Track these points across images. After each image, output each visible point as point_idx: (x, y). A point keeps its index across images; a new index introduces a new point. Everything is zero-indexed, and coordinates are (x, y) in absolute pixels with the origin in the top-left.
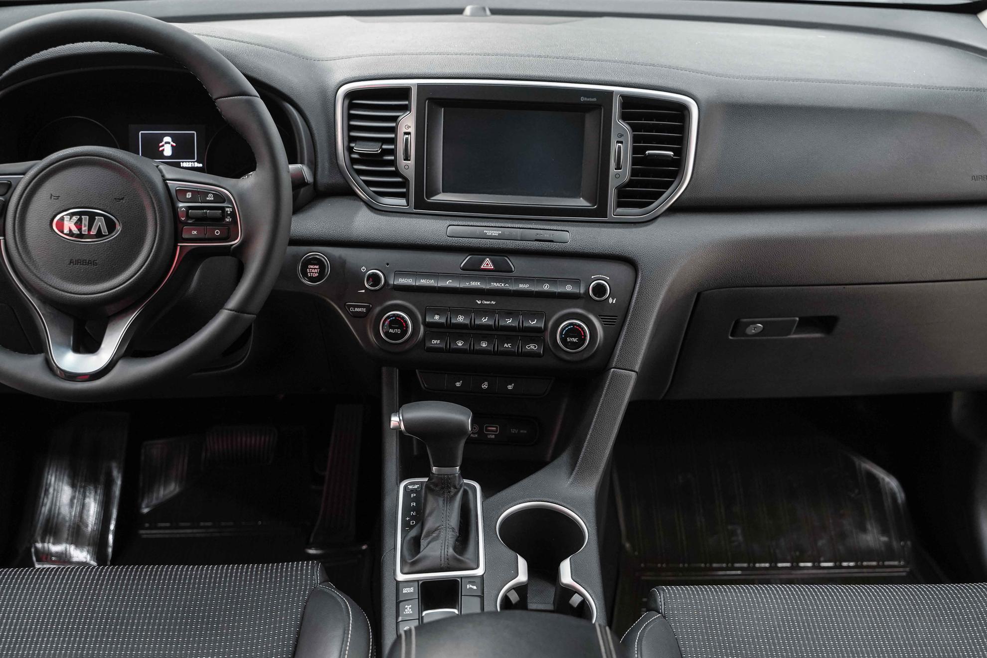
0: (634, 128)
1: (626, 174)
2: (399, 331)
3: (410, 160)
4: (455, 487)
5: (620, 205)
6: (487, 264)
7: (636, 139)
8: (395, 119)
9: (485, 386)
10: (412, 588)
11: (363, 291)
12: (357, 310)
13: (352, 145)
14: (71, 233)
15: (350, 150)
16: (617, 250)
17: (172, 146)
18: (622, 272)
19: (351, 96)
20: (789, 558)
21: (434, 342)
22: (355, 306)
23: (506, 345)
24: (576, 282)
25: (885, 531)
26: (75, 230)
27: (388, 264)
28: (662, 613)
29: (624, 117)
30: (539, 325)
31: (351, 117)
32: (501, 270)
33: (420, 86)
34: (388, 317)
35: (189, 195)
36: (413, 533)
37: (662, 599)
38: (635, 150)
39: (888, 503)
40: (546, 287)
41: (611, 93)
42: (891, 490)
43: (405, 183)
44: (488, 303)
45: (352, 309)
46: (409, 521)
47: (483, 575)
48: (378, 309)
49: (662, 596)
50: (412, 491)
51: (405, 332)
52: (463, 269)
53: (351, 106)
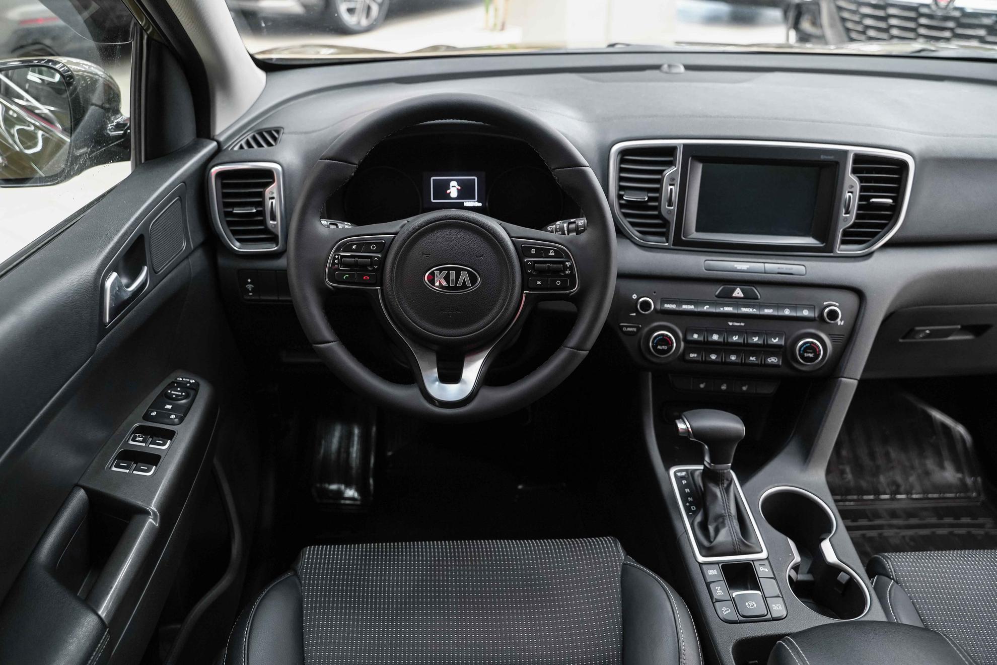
0: (861, 180)
1: (852, 218)
2: (665, 348)
3: (672, 206)
4: (727, 480)
5: (843, 242)
6: (738, 293)
7: (863, 189)
8: (661, 172)
9: (724, 387)
10: (715, 570)
11: (634, 314)
12: (629, 329)
13: (622, 193)
14: (441, 286)
15: (620, 197)
16: (846, 283)
17: (458, 189)
18: (851, 300)
19: (624, 153)
20: (888, 491)
21: (692, 355)
22: (627, 327)
23: (751, 358)
24: (811, 307)
25: (959, 469)
26: (444, 284)
27: (655, 293)
28: (893, 579)
29: (854, 171)
30: (779, 343)
31: (622, 170)
32: (749, 299)
33: (685, 146)
34: (656, 337)
35: (533, 251)
36: (699, 518)
37: (891, 567)
38: (861, 198)
39: (959, 447)
40: (787, 312)
41: (846, 153)
42: (961, 436)
43: (666, 223)
44: (738, 324)
45: (624, 329)
46: (690, 506)
47: (768, 558)
48: (646, 329)
49: (890, 563)
50: (683, 478)
51: (670, 348)
52: (718, 296)
53: (622, 161)
